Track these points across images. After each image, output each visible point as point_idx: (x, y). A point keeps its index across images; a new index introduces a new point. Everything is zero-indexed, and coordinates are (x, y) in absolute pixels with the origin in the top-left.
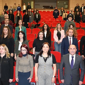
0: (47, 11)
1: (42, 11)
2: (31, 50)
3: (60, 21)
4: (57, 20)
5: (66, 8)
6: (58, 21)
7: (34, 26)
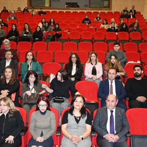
0: (73, 12)
1: (65, 11)
2: (46, 79)
3: (96, 29)
4: (91, 27)
5: (105, 5)
6: (91, 29)
7: (51, 37)
